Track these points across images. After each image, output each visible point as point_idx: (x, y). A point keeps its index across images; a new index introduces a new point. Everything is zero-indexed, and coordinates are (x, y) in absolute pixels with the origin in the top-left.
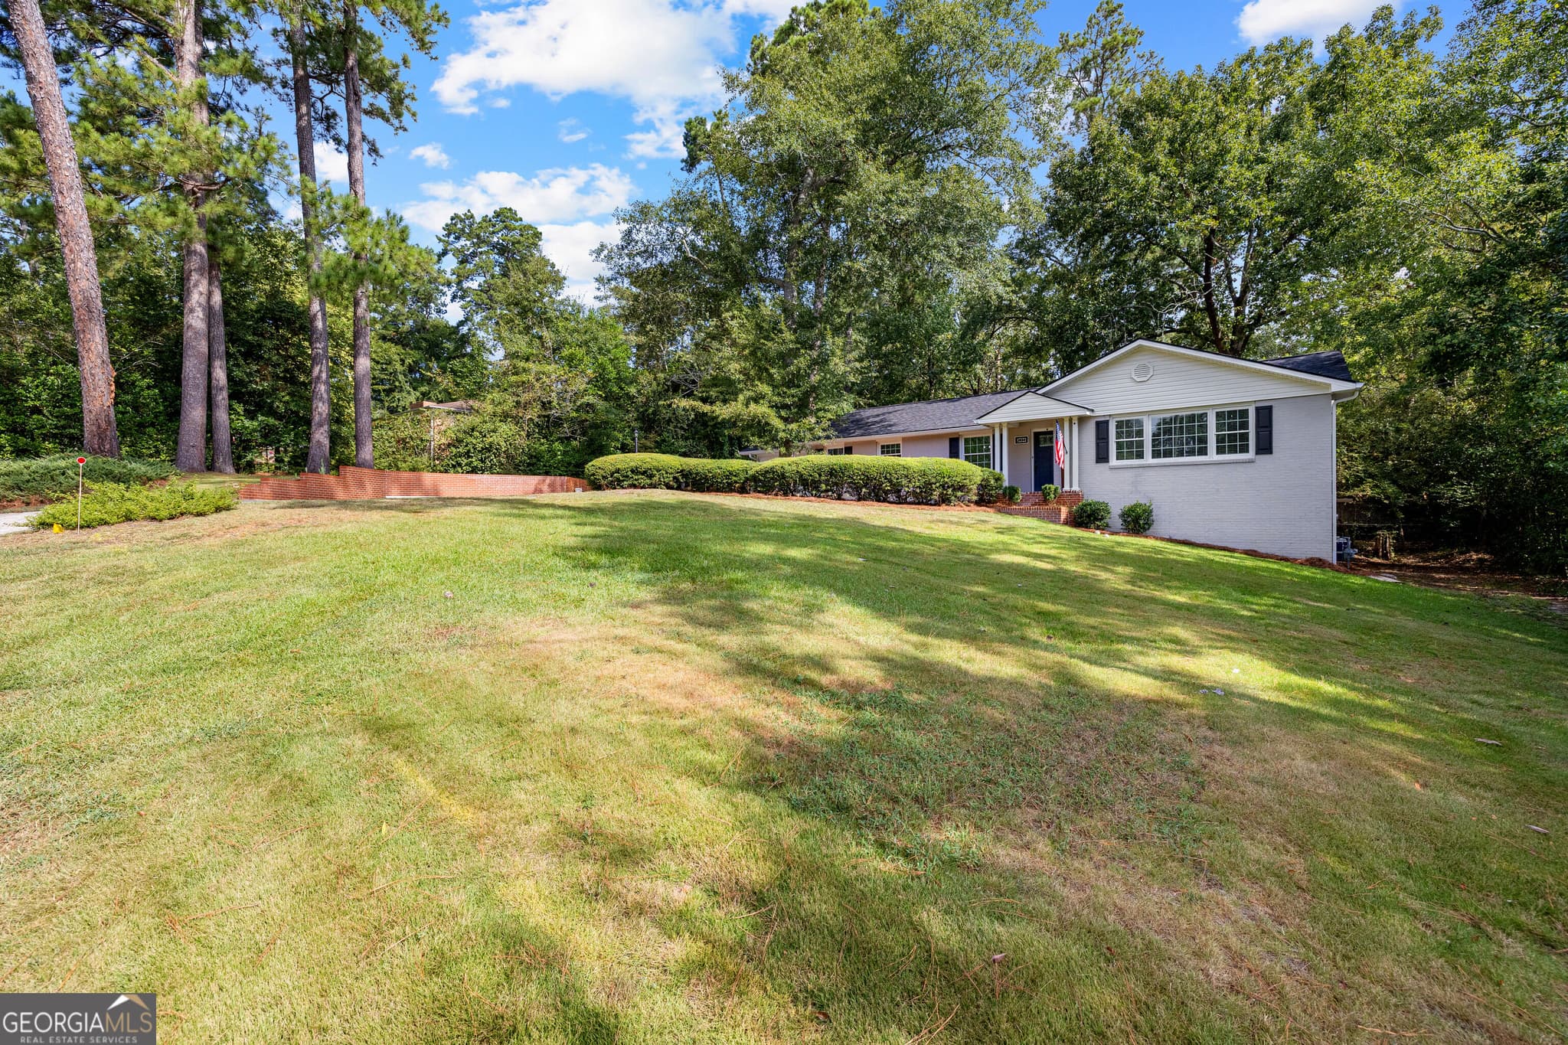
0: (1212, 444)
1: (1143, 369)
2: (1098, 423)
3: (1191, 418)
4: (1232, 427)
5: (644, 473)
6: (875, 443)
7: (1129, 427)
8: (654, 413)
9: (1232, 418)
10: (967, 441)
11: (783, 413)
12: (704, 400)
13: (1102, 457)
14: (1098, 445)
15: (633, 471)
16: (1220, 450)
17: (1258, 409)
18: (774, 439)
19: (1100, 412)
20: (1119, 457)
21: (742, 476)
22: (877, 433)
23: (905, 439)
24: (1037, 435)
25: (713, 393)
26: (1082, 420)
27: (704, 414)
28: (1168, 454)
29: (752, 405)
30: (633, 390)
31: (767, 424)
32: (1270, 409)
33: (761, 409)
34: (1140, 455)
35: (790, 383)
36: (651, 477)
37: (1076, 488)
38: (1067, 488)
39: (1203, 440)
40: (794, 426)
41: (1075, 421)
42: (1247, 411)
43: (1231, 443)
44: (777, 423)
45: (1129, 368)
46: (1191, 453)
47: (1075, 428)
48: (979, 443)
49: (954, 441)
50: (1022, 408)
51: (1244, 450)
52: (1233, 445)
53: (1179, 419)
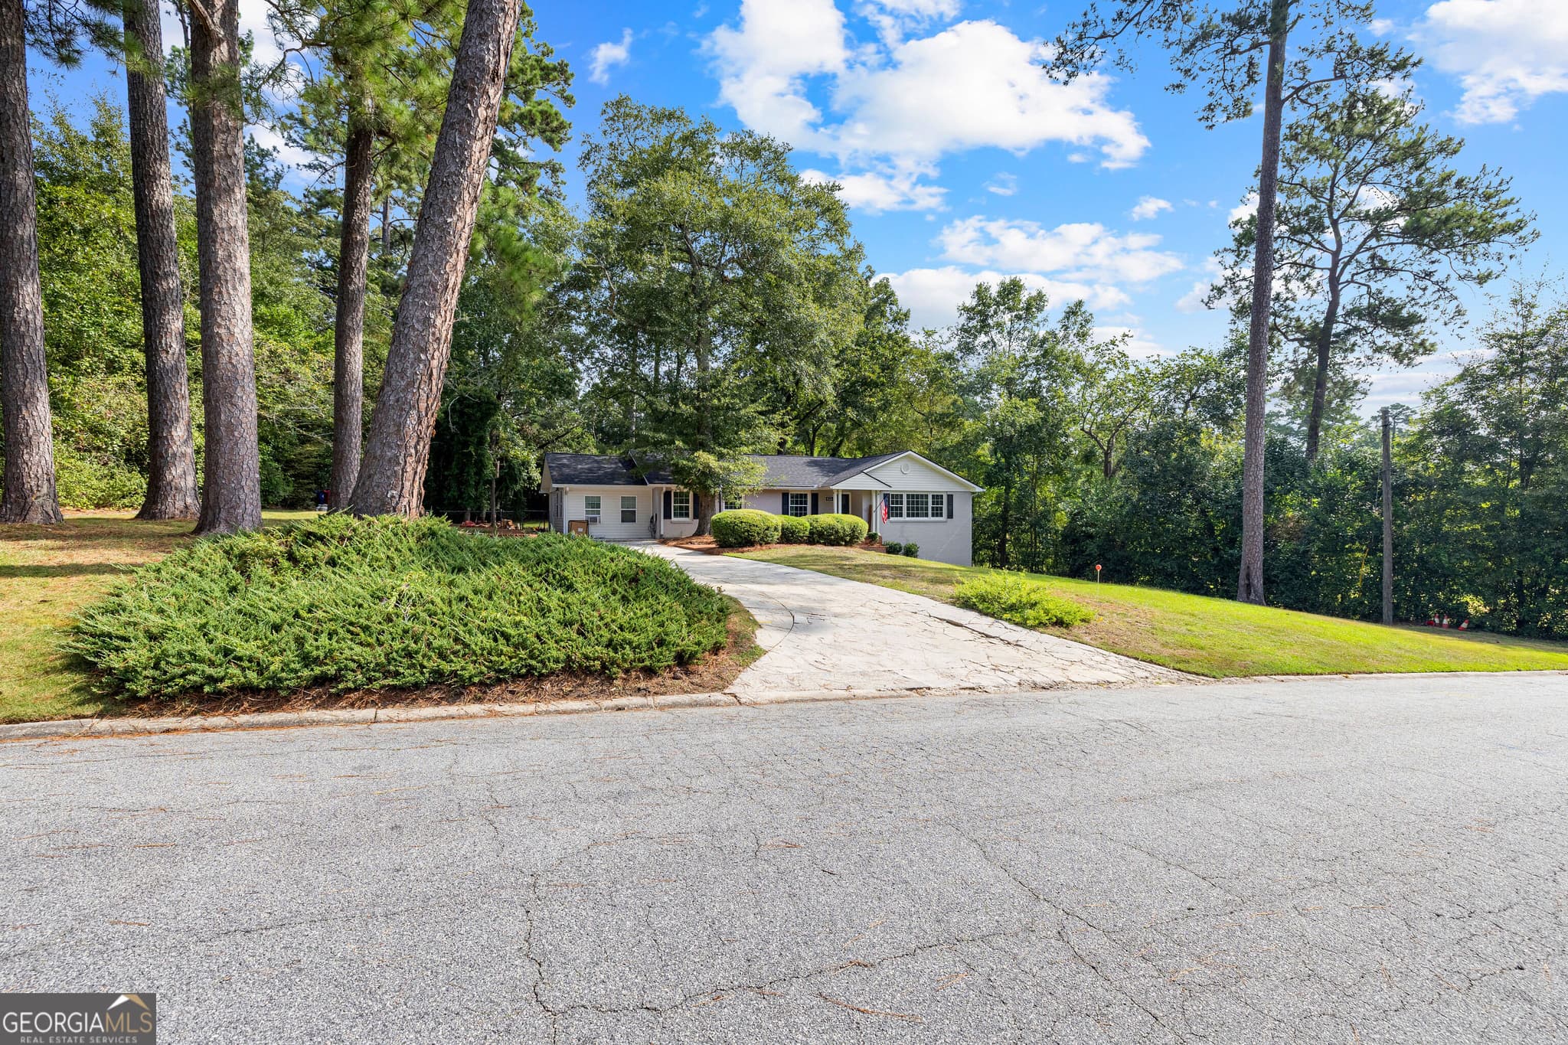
0: (930, 511)
1: (906, 467)
3: (922, 496)
4: (938, 503)
7: (897, 498)
10: (792, 496)
16: (933, 515)
17: (948, 495)
28: (913, 515)
32: (952, 496)
34: (901, 515)
39: (926, 509)
42: (943, 495)
45: (900, 464)
46: (922, 515)
48: (801, 498)
49: (785, 495)
50: (857, 482)
51: (941, 516)
52: (937, 513)
53: (918, 496)
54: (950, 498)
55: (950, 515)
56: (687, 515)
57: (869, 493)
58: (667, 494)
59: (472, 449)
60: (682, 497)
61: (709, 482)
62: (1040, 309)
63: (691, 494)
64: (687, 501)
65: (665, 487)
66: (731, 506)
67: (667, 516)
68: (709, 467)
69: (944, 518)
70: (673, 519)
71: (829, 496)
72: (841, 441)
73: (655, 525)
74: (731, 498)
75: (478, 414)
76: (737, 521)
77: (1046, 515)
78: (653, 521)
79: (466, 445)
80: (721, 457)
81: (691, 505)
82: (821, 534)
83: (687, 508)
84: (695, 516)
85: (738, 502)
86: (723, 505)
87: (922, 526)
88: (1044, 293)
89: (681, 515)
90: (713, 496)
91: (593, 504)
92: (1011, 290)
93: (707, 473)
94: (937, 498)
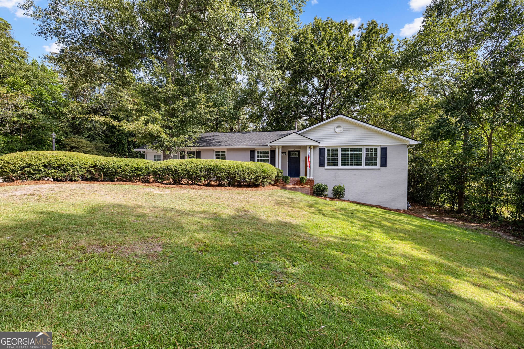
0: (364, 161)
1: (339, 128)
2: (320, 149)
3: (356, 150)
4: (372, 154)
5: (58, 168)
6: (213, 150)
7: (333, 152)
8: (80, 124)
9: (372, 151)
10: (258, 152)
11: (168, 131)
12: (114, 118)
13: (322, 164)
14: (320, 158)
15: (45, 166)
16: (367, 164)
17: (381, 148)
18: (162, 145)
19: (321, 145)
20: (328, 164)
21: (145, 171)
22: (214, 145)
23: (228, 149)
24: (289, 152)
25: (120, 115)
26: (315, 147)
27: (114, 127)
28: (347, 164)
29: (150, 125)
30: (65, 110)
31: (158, 137)
32: (386, 148)
33: (154, 128)
34: (336, 164)
35: (173, 115)
36: (65, 171)
37: (312, 177)
38: (308, 177)
39: (361, 160)
40: (175, 139)
41: (312, 147)
42: (377, 149)
43: (371, 162)
44: (164, 136)
45: (334, 126)
46: (356, 164)
47: (312, 150)
48: (263, 154)
49: (252, 152)
50: (290, 140)
53: (352, 150)
54: (384, 151)
55: (384, 164)
69: (378, 166)
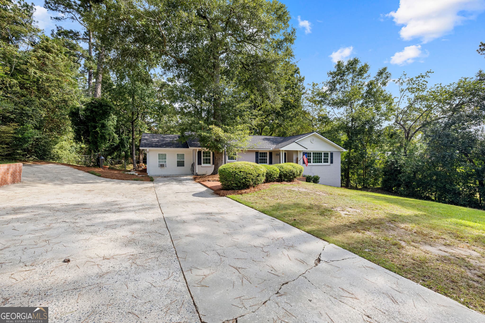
0: (323, 160)
1: (313, 140)
2: (303, 153)
3: (319, 153)
4: (326, 156)
10: (260, 153)
28: (315, 162)
32: (333, 153)
34: (310, 162)
42: (328, 153)
45: (310, 138)
46: (319, 162)
48: (264, 154)
49: (257, 153)
50: (292, 147)
51: (328, 162)
52: (326, 161)
53: (317, 153)
54: (332, 154)
55: (332, 162)
56: (210, 163)
57: (297, 152)
58: (199, 153)
59: (98, 129)
60: (207, 154)
61: (220, 145)
62: (366, 72)
63: (211, 153)
64: (210, 156)
65: (198, 149)
66: (231, 158)
67: (199, 163)
68: (219, 137)
69: (329, 163)
70: (203, 165)
71: (278, 154)
72: (272, 133)
73: (194, 168)
74: (231, 154)
75: (101, 111)
76: (237, 171)
77: (373, 162)
78: (193, 165)
79: (95, 127)
80: (226, 131)
81: (211, 158)
82: (285, 175)
83: (210, 159)
84: (213, 164)
85: (235, 156)
86: (227, 158)
87: (320, 167)
88: (368, 64)
89: (207, 163)
90: (222, 153)
91: (162, 157)
92: (353, 63)
93: (219, 140)
94: (326, 154)
